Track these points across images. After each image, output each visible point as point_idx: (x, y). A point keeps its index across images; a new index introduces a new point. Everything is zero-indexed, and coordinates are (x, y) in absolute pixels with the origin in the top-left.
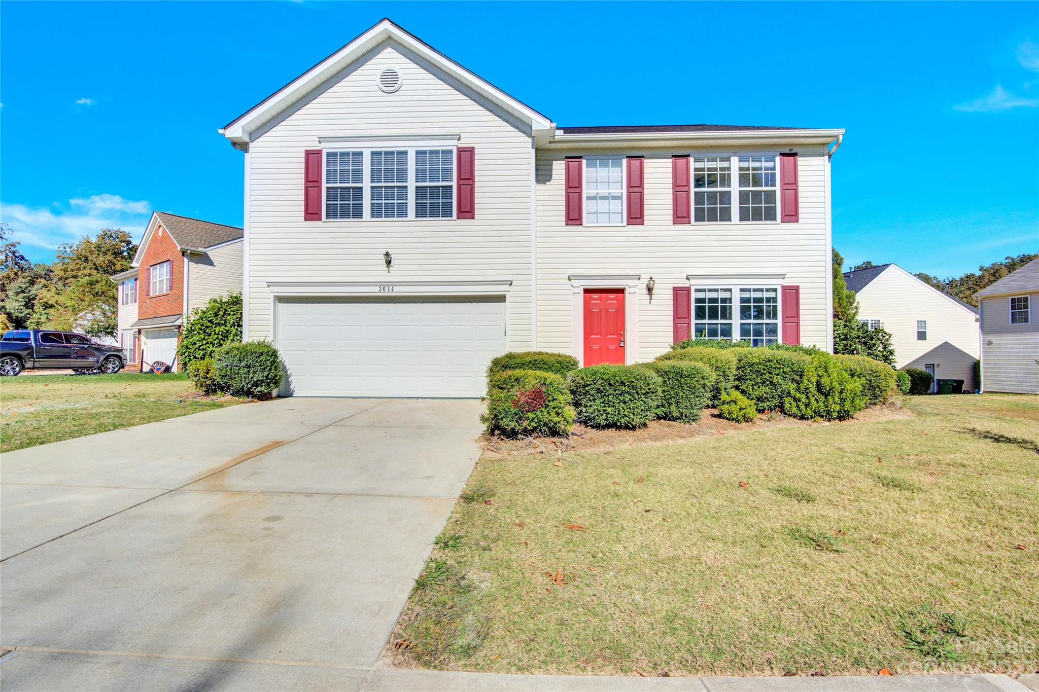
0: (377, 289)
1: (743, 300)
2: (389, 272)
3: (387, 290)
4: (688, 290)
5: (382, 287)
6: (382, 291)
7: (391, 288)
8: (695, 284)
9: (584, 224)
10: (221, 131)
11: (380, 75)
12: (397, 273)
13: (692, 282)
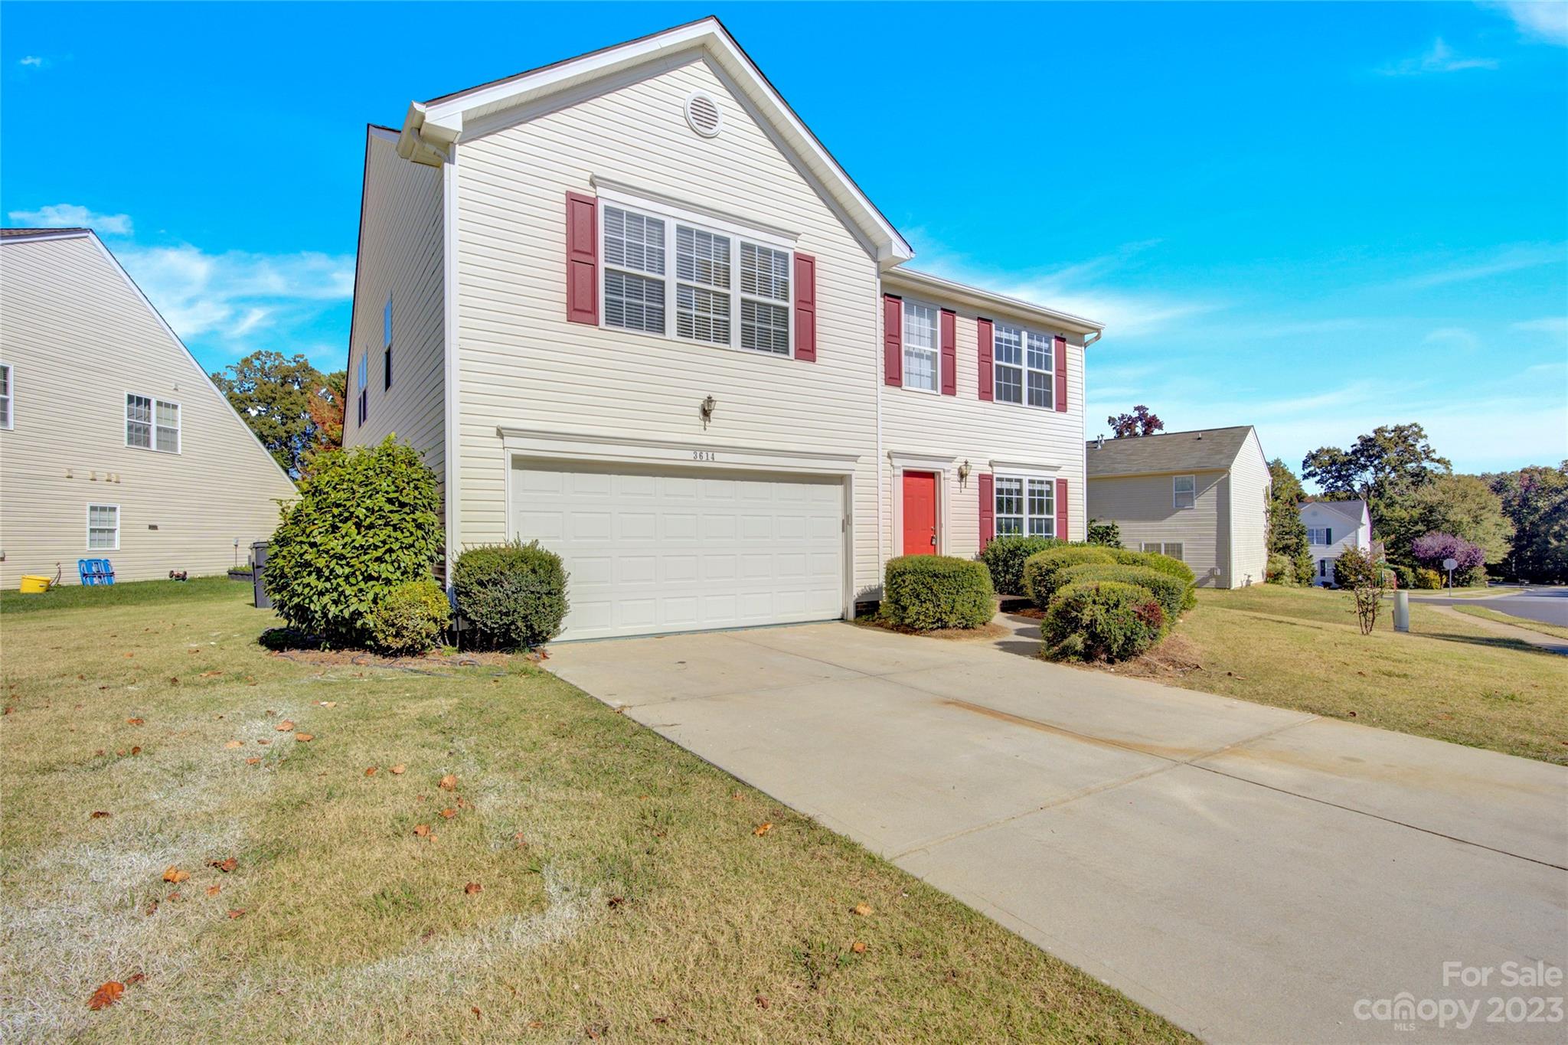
0: (690, 455)
1: (1032, 492)
2: (705, 429)
3: (705, 458)
4: (990, 478)
5: (698, 453)
6: (698, 459)
7: (710, 454)
8: (1000, 472)
9: (904, 387)
10: (419, 107)
11: (691, 101)
12: (716, 433)
13: (996, 469)
